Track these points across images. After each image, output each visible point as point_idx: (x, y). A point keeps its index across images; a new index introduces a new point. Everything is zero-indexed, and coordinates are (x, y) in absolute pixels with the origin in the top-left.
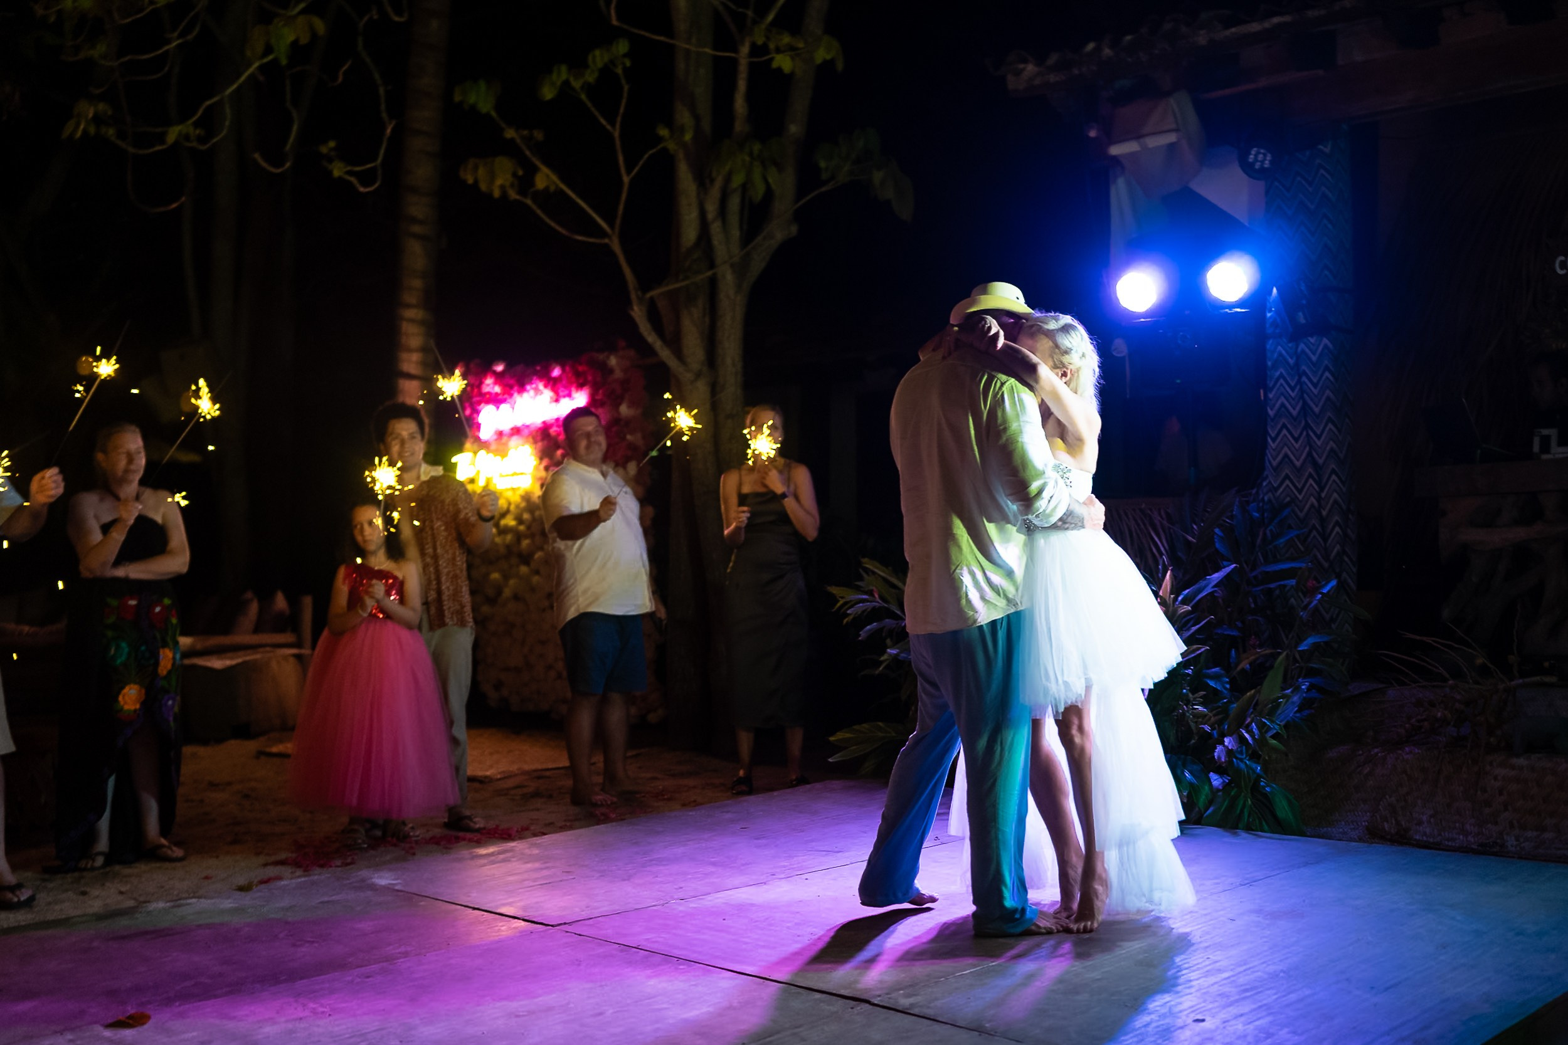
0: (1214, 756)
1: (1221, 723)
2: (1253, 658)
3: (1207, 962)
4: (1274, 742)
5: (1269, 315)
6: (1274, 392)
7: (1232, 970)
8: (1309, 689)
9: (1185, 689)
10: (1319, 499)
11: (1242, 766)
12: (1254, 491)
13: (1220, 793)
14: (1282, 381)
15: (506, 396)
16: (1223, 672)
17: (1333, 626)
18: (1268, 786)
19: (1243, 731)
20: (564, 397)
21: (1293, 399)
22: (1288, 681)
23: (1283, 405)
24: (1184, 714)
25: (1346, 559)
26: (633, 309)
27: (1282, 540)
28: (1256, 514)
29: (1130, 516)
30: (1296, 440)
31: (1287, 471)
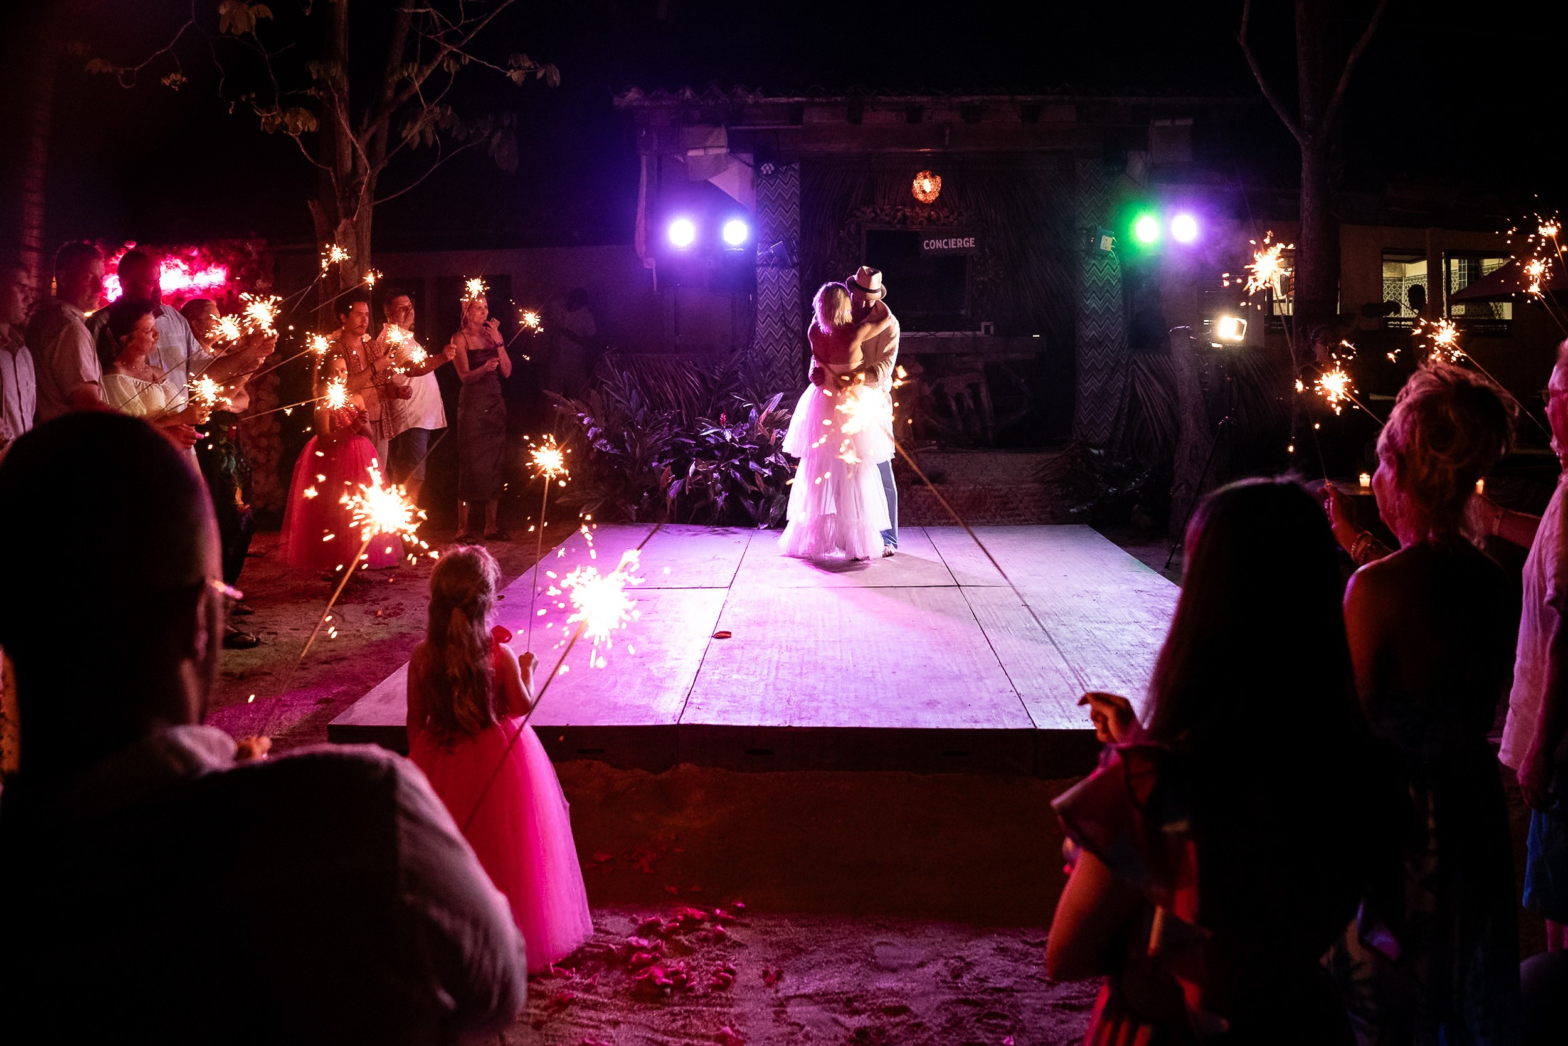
6: (762, 297)
10: (790, 356)
12: (750, 351)
21: (774, 301)
23: (767, 304)
31: (771, 341)
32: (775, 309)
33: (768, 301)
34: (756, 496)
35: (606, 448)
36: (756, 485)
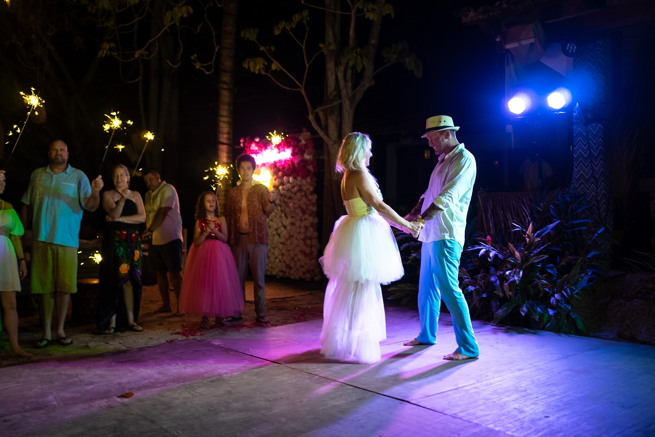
0: (550, 302)
1: (553, 288)
2: (566, 260)
3: (549, 391)
4: (576, 296)
5: (574, 114)
6: (576, 147)
7: (560, 395)
8: (592, 274)
9: (538, 273)
10: (596, 193)
11: (563, 306)
12: (567, 189)
13: (553, 318)
14: (580, 142)
15: (260, 151)
16: (553, 266)
17: (602, 247)
18: (574, 315)
19: (563, 292)
20: (282, 151)
21: (585, 150)
22: (583, 270)
23: (580, 152)
24: (537, 284)
25: (608, 218)
26: (310, 117)
27: (580, 210)
28: (568, 199)
29: (513, 199)
30: (586, 167)
31: (582, 181)
32: (586, 156)
33: (580, 150)
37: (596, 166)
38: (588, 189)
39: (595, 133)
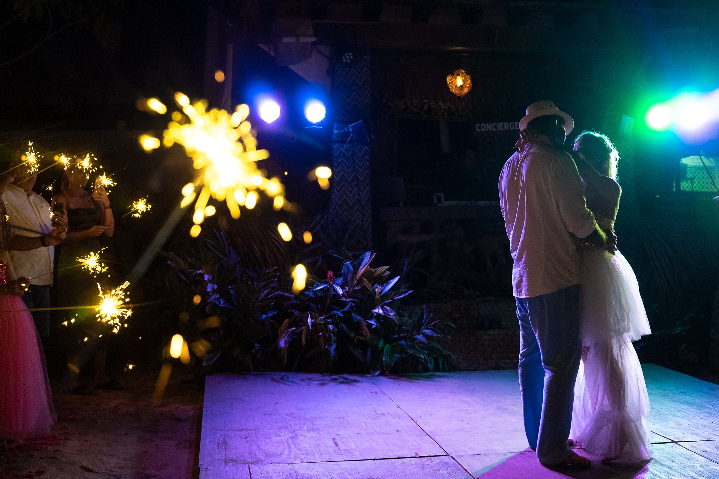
5: (336, 132)
10: (362, 220)
31: (345, 207)
32: (350, 180)
33: (343, 173)
34: (363, 345)
35: (220, 302)
36: (362, 334)
37: (363, 192)
38: (352, 217)
39: (360, 155)
